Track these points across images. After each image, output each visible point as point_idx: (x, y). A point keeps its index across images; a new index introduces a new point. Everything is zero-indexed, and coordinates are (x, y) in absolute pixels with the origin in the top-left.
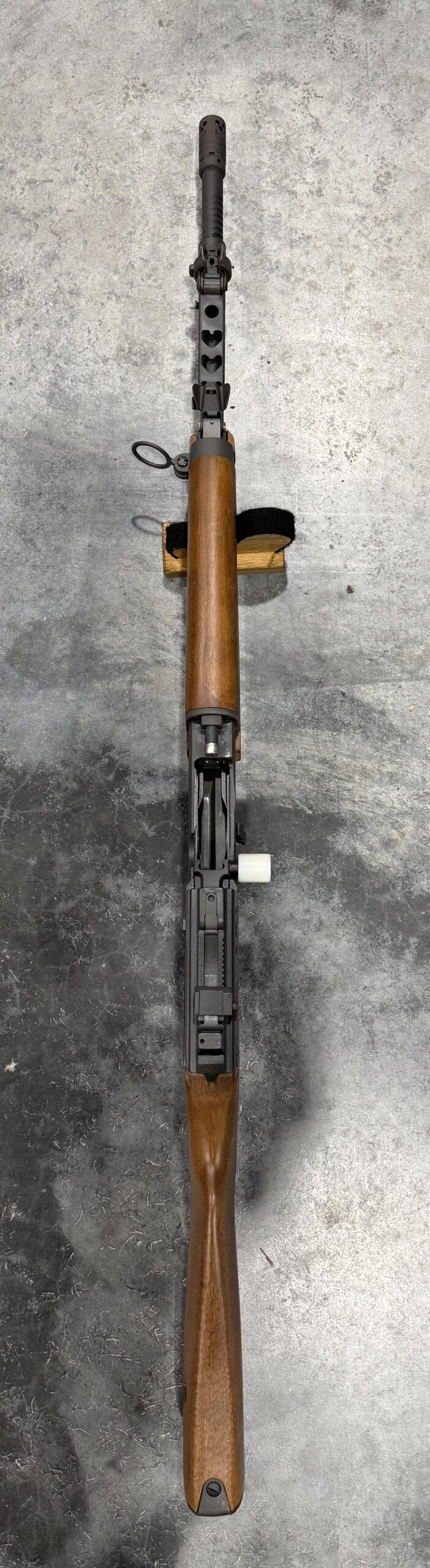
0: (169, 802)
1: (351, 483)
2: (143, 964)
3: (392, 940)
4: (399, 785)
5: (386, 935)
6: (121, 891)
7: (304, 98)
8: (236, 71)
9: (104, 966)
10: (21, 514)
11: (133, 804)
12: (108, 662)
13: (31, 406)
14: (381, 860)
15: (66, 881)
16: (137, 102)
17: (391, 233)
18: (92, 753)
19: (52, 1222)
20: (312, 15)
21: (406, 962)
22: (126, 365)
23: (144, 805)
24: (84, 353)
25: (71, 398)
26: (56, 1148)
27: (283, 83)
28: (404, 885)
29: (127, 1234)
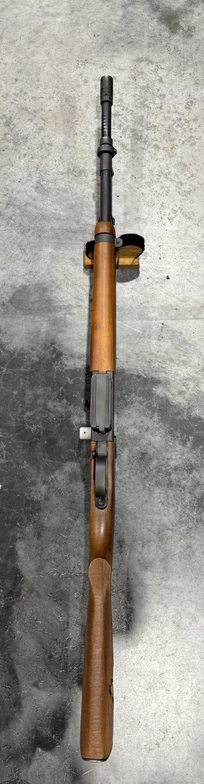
0: (80, 369)
1: (170, 231)
2: (64, 442)
3: (181, 437)
4: (187, 366)
5: (179, 435)
6: (56, 408)
7: (156, 69)
8: (126, 56)
9: (46, 442)
10: (20, 238)
11: (63, 369)
12: (56, 305)
13: (28, 192)
14: (178, 400)
15: (30, 402)
16: (82, 67)
17: (192, 126)
18: (46, 345)
19: (14, 562)
20: (161, 35)
21: (188, 447)
22: (71, 176)
23: (68, 369)
24: (53, 170)
25: (46, 189)
26: (18, 526)
27: (147, 62)
28: (188, 412)
29: (50, 570)
